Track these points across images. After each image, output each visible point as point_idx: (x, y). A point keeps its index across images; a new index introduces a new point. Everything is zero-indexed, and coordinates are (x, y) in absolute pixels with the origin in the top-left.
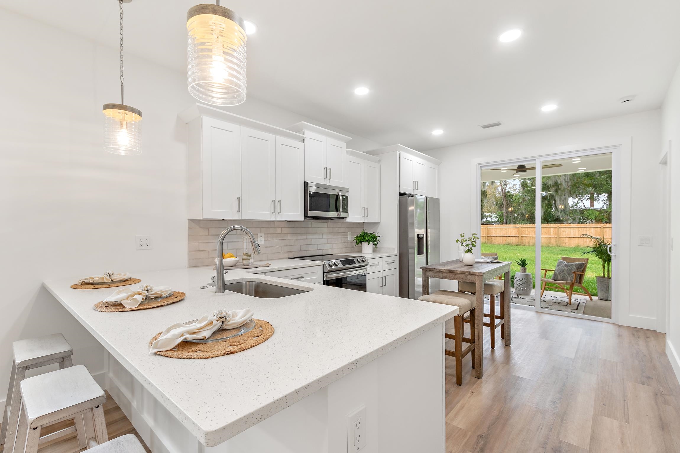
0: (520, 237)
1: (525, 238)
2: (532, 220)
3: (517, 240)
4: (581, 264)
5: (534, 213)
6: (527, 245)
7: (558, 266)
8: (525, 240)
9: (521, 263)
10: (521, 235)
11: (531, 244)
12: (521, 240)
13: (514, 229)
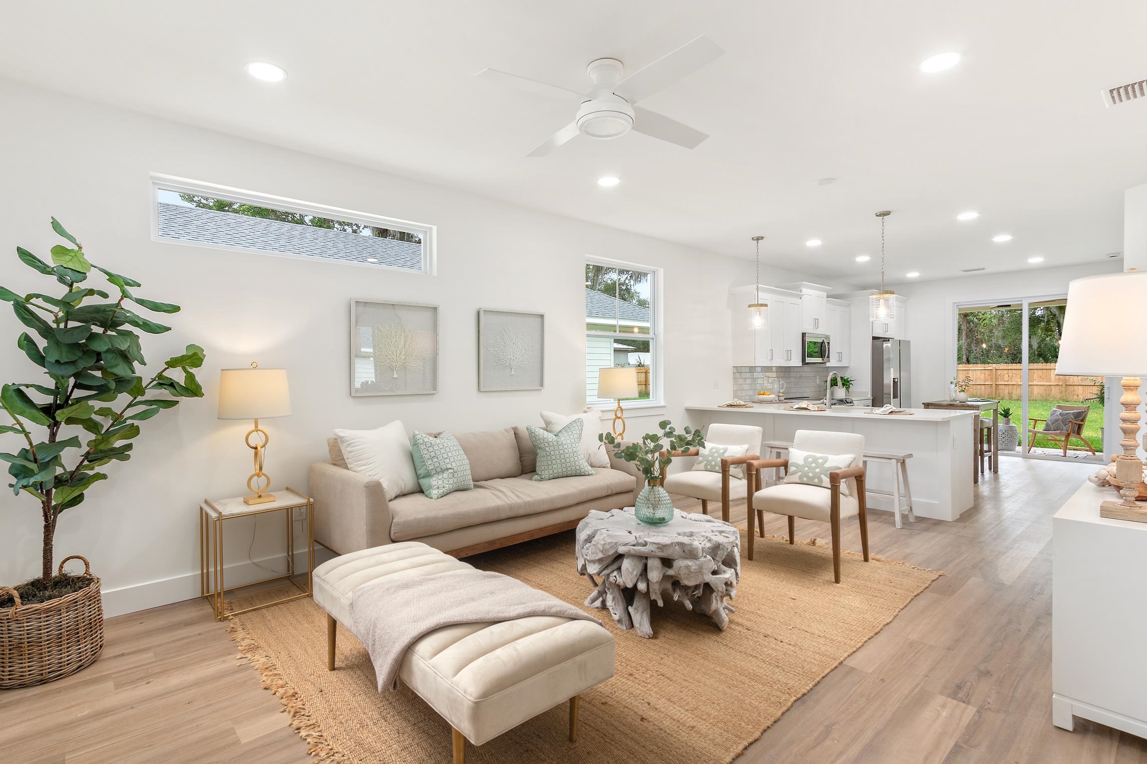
0: (994, 386)
1: (1003, 387)
2: (1015, 358)
3: (988, 390)
4: (1080, 412)
5: (1020, 344)
6: (1007, 397)
7: (1052, 415)
8: (1004, 390)
9: (1003, 413)
10: (996, 381)
11: (1015, 397)
12: (996, 389)
13: (984, 371)
